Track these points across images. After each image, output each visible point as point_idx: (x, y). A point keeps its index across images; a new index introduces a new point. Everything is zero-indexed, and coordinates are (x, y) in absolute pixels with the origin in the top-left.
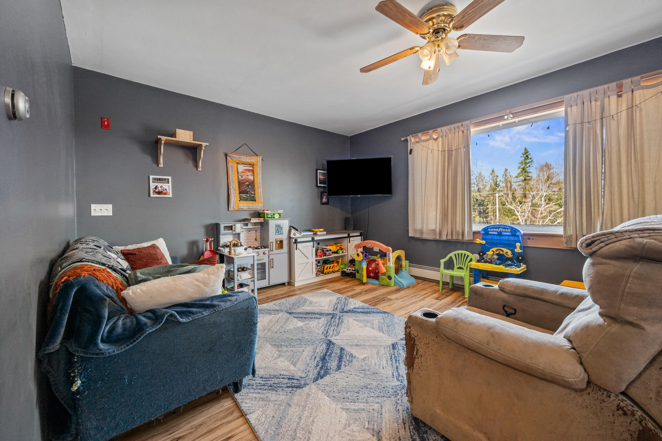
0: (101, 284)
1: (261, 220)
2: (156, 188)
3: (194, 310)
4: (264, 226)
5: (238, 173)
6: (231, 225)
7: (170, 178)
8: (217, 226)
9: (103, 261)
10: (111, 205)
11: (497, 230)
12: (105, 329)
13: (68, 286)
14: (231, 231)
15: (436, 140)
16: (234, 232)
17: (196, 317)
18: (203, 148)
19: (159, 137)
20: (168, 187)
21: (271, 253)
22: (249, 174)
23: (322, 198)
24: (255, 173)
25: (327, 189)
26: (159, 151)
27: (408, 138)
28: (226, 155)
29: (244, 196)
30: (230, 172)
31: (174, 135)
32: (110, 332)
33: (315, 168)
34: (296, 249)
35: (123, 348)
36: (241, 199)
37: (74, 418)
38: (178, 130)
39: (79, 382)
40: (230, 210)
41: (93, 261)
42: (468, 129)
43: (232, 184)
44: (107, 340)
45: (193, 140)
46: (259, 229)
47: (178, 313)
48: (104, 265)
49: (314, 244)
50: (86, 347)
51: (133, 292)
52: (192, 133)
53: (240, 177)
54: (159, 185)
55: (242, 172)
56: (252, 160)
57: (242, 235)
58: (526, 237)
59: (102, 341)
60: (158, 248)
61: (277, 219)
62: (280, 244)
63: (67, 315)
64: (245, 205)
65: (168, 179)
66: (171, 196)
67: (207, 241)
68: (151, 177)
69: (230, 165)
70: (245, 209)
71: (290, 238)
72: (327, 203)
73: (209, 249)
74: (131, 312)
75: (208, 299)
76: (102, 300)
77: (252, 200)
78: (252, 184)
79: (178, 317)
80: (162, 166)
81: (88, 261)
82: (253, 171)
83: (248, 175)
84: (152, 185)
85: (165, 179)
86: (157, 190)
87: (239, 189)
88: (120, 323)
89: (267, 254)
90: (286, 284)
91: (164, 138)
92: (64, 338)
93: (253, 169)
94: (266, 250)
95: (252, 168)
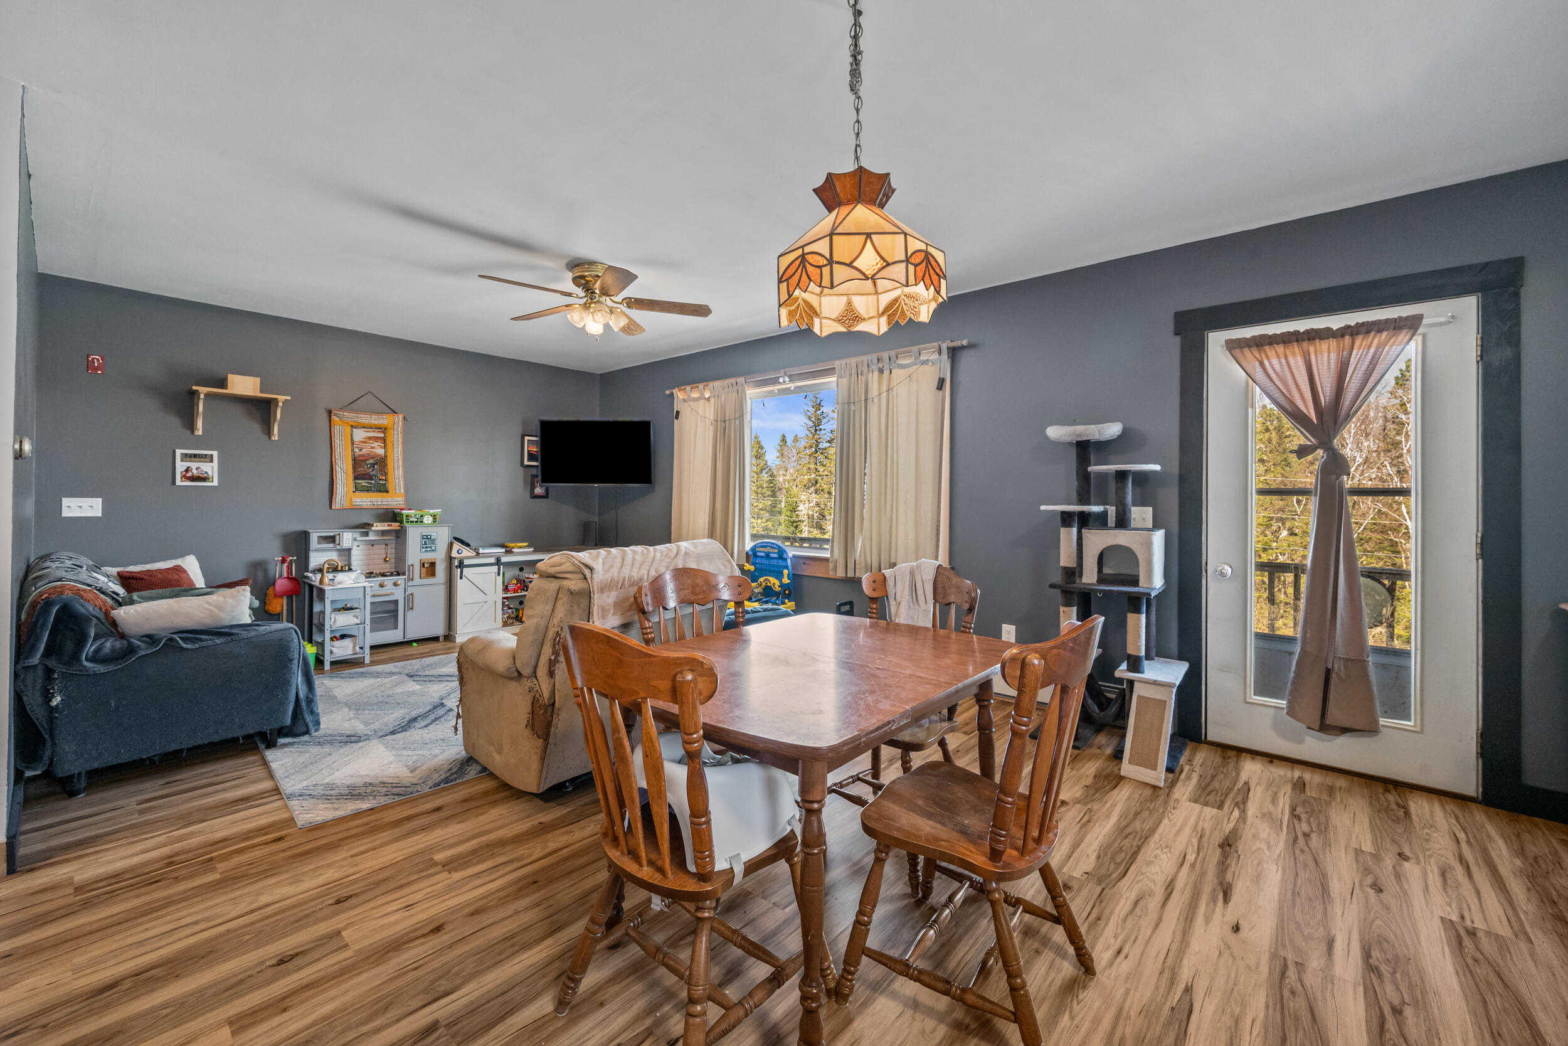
0: (87, 605)
1: (395, 526)
2: (187, 470)
3: (203, 637)
4: (400, 535)
5: (353, 443)
6: (332, 534)
7: (215, 453)
8: (305, 536)
9: (89, 581)
10: (100, 500)
11: (764, 550)
12: (90, 648)
13: (49, 604)
14: (332, 545)
15: (708, 399)
16: (338, 547)
17: (204, 644)
18: (280, 404)
19: (194, 388)
20: (211, 469)
21: (411, 583)
22: (375, 444)
23: (533, 488)
24: (388, 442)
25: (540, 469)
26: (196, 408)
27: (674, 391)
28: (330, 412)
29: (364, 483)
30: (337, 442)
31: (222, 383)
32: (96, 651)
33: (520, 433)
34: (461, 578)
35: (111, 668)
36: (357, 489)
37: (49, 743)
38: (230, 377)
39: (59, 698)
40: (333, 507)
41: (75, 581)
42: (744, 391)
43: (339, 462)
44: (93, 659)
45: (261, 392)
46: (394, 542)
47: (182, 639)
48: (90, 585)
49: (499, 569)
50: (68, 664)
51: (125, 613)
52: (259, 379)
53: (356, 450)
54: (193, 465)
55: (362, 442)
56: (383, 420)
57: (354, 553)
58: (802, 561)
59: (87, 660)
60: (185, 571)
61: (428, 525)
62: (430, 569)
63: (47, 633)
64: (365, 500)
65: (212, 455)
66: (215, 483)
67: (283, 561)
68: (179, 452)
69: (336, 429)
70: (365, 507)
71: (451, 559)
72: (546, 496)
73: (285, 575)
74: (122, 636)
75: (226, 627)
76: (87, 619)
77: (380, 491)
78: (382, 462)
79: (181, 642)
80: (200, 433)
81: (70, 580)
82: (384, 440)
83: (372, 448)
84: (180, 466)
85: (206, 455)
86: (189, 474)
87: (354, 472)
88: (108, 644)
89: (402, 586)
90: (441, 639)
91: (203, 390)
92: (43, 656)
93: (385, 437)
94: (401, 579)
95: (383, 435)
